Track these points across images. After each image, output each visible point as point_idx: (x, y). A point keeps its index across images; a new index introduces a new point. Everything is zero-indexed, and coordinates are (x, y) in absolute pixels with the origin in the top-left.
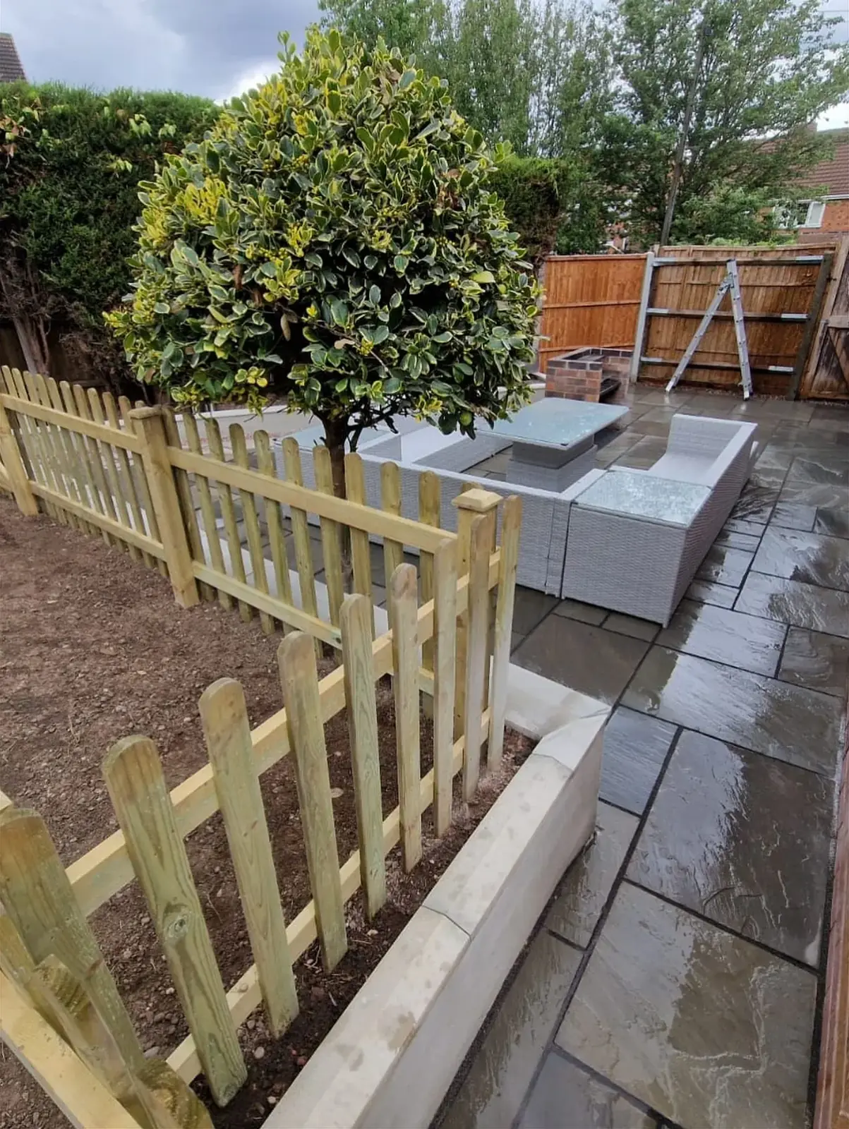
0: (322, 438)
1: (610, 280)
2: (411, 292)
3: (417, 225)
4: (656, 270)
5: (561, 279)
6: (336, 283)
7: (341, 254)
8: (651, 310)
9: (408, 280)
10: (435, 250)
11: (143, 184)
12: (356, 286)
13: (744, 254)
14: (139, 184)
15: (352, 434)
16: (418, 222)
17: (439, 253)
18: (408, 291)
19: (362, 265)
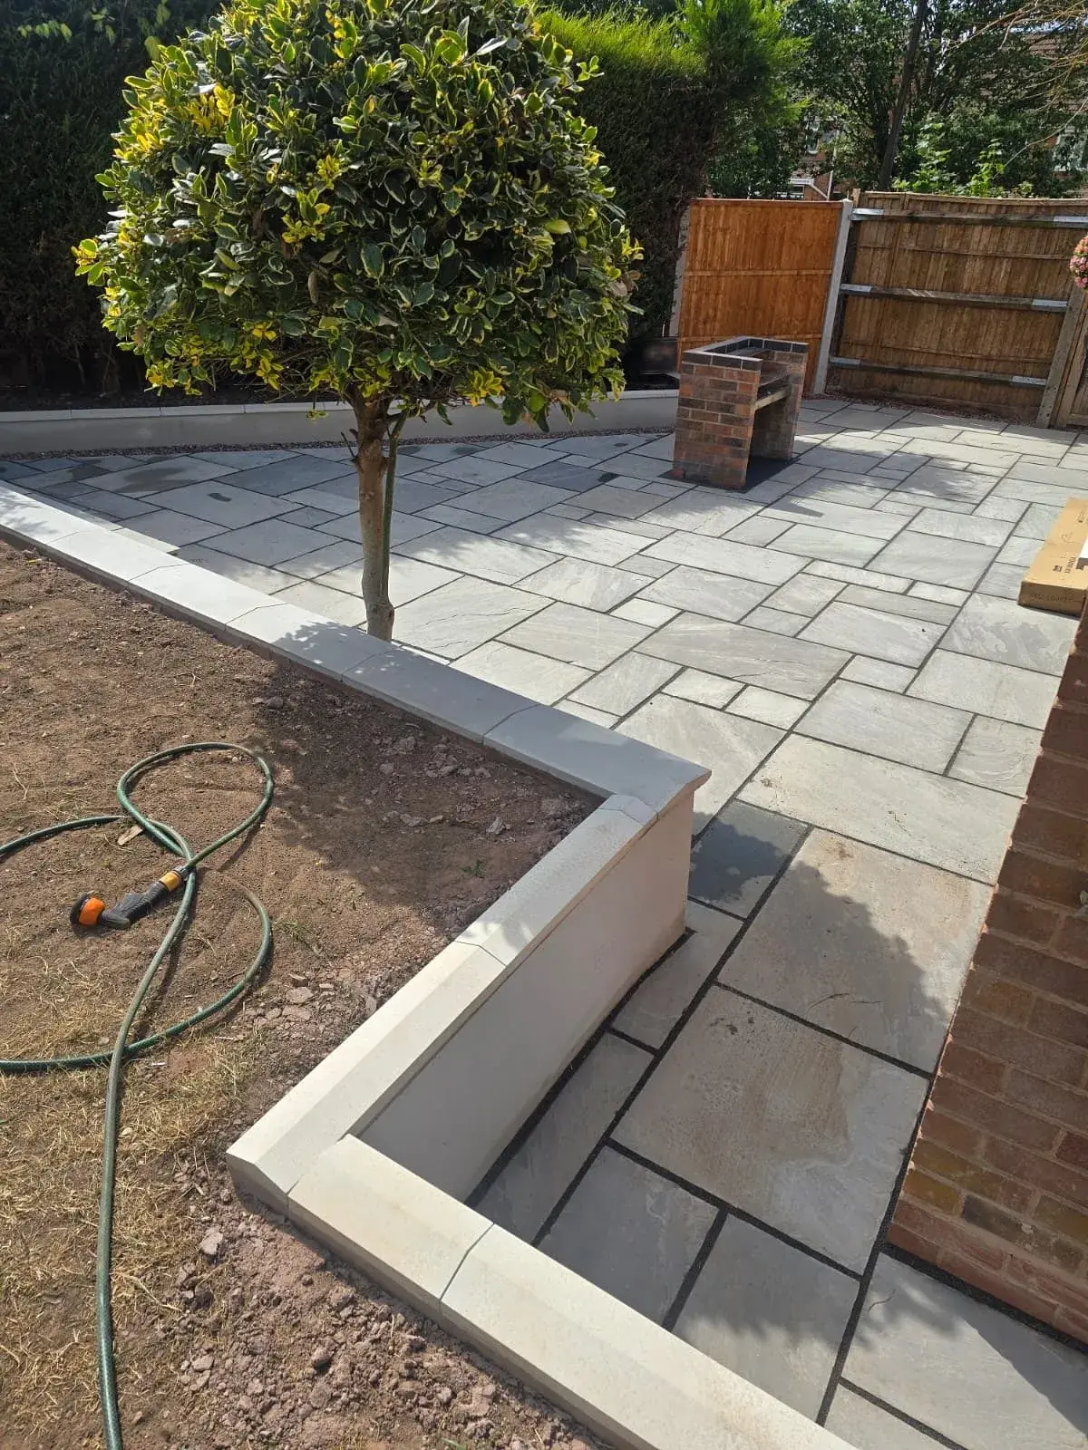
0: (353, 431)
1: (787, 237)
2: (467, 237)
3: (474, 155)
4: (856, 225)
5: (714, 234)
6: (373, 222)
7: (383, 185)
8: (847, 287)
9: (464, 223)
10: (498, 186)
11: (131, 80)
12: (398, 227)
13: (982, 209)
14: (127, 80)
15: (392, 426)
16: (476, 151)
17: (502, 191)
18: (463, 235)
19: (408, 201)
